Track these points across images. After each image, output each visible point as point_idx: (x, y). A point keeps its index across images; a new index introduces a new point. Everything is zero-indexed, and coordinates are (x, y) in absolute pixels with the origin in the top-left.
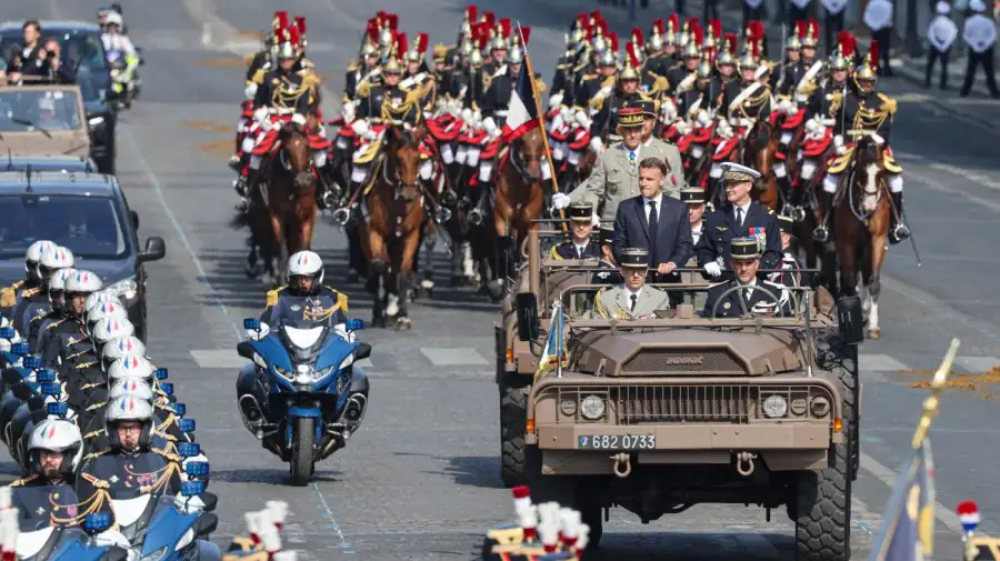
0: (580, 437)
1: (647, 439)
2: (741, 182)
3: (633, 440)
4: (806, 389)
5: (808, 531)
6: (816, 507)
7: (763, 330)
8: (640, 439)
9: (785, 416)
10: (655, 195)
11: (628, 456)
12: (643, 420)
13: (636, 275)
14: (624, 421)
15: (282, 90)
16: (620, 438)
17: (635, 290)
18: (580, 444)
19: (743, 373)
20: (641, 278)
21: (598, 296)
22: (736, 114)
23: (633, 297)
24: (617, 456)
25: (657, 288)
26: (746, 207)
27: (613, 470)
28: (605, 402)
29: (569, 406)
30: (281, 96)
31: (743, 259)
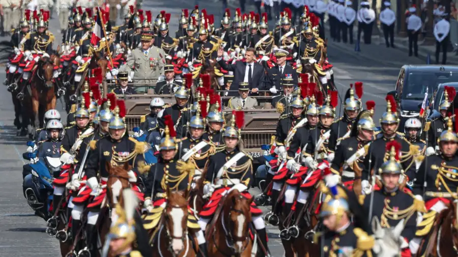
1: (257, 154)
2: (282, 56)
8: (254, 154)
12: (254, 147)
13: (244, 93)
14: (247, 147)
15: (39, 42)
17: (244, 99)
20: (245, 94)
21: (230, 101)
22: (258, 49)
23: (244, 102)
25: (252, 98)
26: (284, 66)
30: (38, 45)
31: (288, 86)
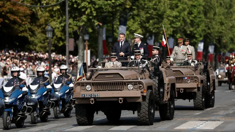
0: (82, 95)
1: (98, 95)
3: (94, 95)
4: (137, 83)
5: (140, 117)
6: (141, 111)
7: (132, 70)
8: (96, 95)
9: (132, 89)
10: (123, 41)
11: (93, 99)
12: (100, 90)
14: (96, 91)
16: (91, 95)
17: (113, 62)
18: (82, 96)
19: (123, 79)
21: (106, 64)
23: (113, 64)
24: (91, 99)
25: (119, 62)
27: (90, 103)
28: (91, 86)
29: (83, 88)
31: (137, 54)
